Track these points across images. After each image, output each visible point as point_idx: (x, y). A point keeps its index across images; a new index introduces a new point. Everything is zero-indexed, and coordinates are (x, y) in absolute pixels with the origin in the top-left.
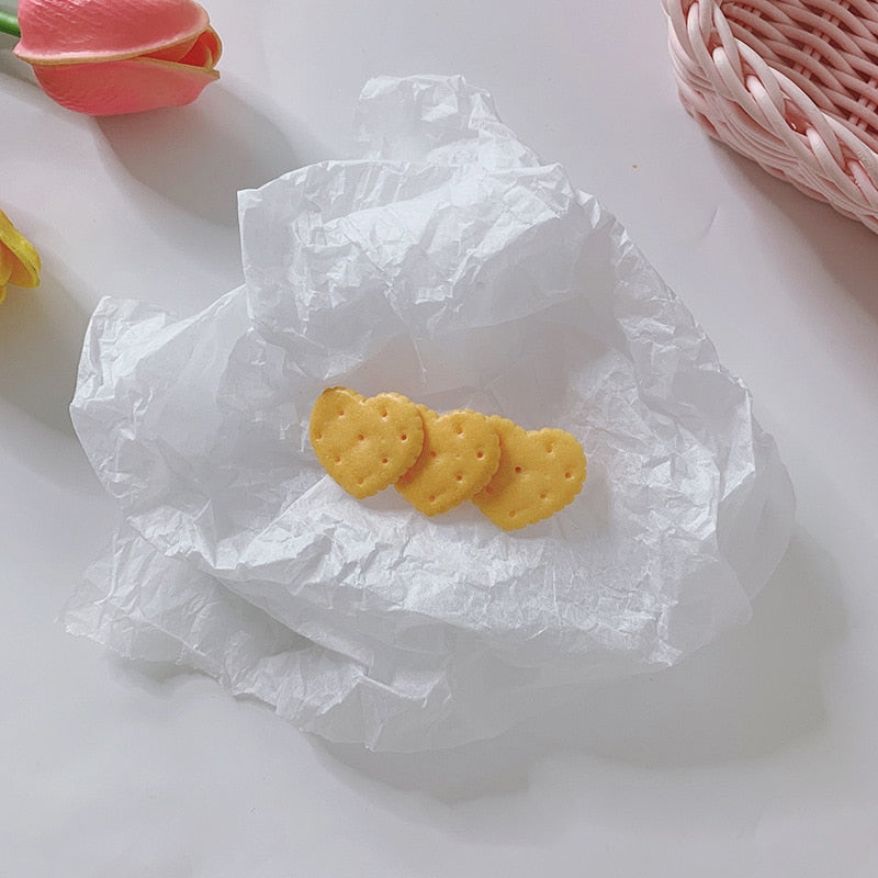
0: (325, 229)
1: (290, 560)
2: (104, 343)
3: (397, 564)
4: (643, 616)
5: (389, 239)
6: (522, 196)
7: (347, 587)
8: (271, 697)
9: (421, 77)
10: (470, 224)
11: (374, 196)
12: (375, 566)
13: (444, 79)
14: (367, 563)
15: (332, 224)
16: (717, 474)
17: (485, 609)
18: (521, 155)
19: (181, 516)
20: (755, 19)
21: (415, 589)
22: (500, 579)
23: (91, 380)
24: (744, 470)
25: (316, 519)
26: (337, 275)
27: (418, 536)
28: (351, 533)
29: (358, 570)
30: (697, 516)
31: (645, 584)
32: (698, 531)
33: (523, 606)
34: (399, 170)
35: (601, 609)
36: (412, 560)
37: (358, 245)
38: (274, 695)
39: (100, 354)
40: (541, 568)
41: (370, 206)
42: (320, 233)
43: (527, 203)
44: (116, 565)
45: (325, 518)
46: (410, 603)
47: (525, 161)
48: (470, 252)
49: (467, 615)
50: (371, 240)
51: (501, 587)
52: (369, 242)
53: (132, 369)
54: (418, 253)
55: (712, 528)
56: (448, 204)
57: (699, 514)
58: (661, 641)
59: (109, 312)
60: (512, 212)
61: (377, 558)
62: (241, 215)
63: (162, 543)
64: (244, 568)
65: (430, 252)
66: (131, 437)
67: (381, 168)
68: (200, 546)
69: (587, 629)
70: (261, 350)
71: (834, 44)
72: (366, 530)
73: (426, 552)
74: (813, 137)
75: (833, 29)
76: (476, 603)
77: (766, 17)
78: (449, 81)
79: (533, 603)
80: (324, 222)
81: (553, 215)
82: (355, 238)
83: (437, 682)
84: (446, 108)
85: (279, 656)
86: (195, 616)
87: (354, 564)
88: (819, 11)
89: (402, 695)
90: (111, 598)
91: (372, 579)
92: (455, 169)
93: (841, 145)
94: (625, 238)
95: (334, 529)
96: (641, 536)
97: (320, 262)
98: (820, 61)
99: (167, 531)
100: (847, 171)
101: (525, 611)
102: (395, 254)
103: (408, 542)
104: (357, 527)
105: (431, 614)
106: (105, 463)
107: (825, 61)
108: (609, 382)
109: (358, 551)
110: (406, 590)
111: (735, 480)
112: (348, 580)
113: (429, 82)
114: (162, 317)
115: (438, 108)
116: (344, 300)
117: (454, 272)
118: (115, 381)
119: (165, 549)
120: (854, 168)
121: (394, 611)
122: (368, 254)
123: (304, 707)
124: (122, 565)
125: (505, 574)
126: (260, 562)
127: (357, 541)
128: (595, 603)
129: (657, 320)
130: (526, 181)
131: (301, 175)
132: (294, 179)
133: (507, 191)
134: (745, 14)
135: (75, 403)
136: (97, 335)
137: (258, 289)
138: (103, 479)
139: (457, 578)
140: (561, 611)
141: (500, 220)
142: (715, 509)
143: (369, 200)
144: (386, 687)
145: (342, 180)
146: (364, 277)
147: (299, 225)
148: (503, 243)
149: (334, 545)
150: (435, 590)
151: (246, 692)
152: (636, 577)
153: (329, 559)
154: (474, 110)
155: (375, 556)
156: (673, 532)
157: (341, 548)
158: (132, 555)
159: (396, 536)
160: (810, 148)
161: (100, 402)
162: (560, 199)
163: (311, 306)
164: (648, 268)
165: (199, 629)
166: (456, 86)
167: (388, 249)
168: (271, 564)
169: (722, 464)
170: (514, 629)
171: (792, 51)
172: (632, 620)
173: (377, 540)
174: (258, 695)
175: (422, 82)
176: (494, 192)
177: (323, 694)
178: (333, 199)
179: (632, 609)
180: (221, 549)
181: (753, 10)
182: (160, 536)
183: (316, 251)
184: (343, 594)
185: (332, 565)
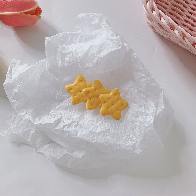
0: (65, 47)
1: (52, 123)
2: (13, 70)
3: (76, 126)
4: (133, 142)
5: (79, 51)
6: (110, 44)
7: (64, 131)
8: (45, 154)
9: (92, 14)
10: (98, 49)
11: (77, 41)
12: (71, 126)
13: (97, 14)
14: (69, 125)
15: (67, 47)
16: (155, 108)
17: (95, 138)
18: (111, 34)
19: (27, 111)
20: (164, 4)
21: (79, 132)
22: (99, 131)
23: (9, 78)
24: (161, 108)
25: (59, 114)
26: (67, 59)
27: (82, 120)
28: (66, 118)
29: (67, 127)
30: (149, 118)
31: (134, 134)
32: (149, 121)
33: (104, 138)
34: (84, 35)
35: (123, 140)
36: (80, 125)
37: (72, 52)
38: (46, 153)
39: (12, 72)
40: (109, 129)
41: (76, 43)
42: (64, 49)
43: (111, 45)
44: (12, 121)
45: (61, 114)
46: (78, 136)
47: (112, 35)
48: (98, 56)
49: (91, 139)
50: (75, 51)
51: (100, 133)
52: (75, 52)
53: (18, 75)
54: (86, 55)
55: (152, 121)
56: (93, 44)
57: (150, 117)
58: (137, 148)
59: (14, 63)
60: (108, 47)
61: (72, 124)
62: (46, 43)
63: (22, 117)
64: (40, 124)
65: (89, 55)
66: (16, 91)
67: (79, 34)
68: (31, 118)
69: (119, 144)
70: (48, 74)
71: (182, 10)
72: (70, 118)
73: (83, 124)
74: (176, 31)
75: (181, 6)
76: (94, 136)
77: (166, 4)
78: (98, 15)
79: (107, 137)
80: (65, 46)
81: (117, 49)
82: (72, 50)
83: (84, 153)
84: (97, 21)
85: (48, 144)
86: (29, 134)
87: (66, 125)
88: (178, 3)
89: (75, 156)
90: (11, 128)
91: (70, 129)
92: (97, 36)
93: (182, 33)
94: (134, 54)
95: (62, 117)
96: (135, 123)
97: (64, 55)
98: (178, 14)
99: (23, 114)
100: (184, 39)
101: (105, 139)
102: (80, 55)
103: (79, 121)
104: (68, 117)
105: (83, 138)
106: (10, 97)
107: (180, 14)
108: (130, 88)
109: (67, 122)
110: (77, 133)
111: (159, 110)
112: (64, 129)
113: (93, 15)
114: (26, 65)
115: (95, 21)
116: (68, 64)
117: (94, 60)
118: (14, 78)
119: (23, 118)
120: (185, 38)
121: (74, 137)
122: (74, 54)
123: (53, 158)
124: (14, 121)
125: (101, 130)
126: (44, 123)
127: (67, 120)
128: (122, 138)
129: (141, 73)
130: (111, 40)
131: (60, 35)
132: (59, 35)
133: (107, 42)
134: (161, 3)
135: (5, 83)
136: (11, 68)
137: (49, 60)
138: (10, 101)
139: (89, 130)
140: (113, 140)
141: (105, 49)
142: (153, 116)
143: (76, 41)
144: (72, 154)
145: (70, 36)
146: (73, 59)
147: (59, 46)
148: (105, 55)
149: (62, 121)
150: (84, 133)
151: (40, 152)
152: (132, 133)
153: (61, 124)
154: (103, 22)
155: (71, 124)
156: (143, 121)
157: (63, 121)
158: (16, 118)
159: (77, 119)
160: (175, 34)
161: (10, 83)
162: (119, 45)
163: (61, 65)
164: (139, 61)
165: (30, 137)
166: (99, 16)
167: (79, 54)
168: (47, 124)
169: (157, 106)
170: (101, 143)
171: (172, 12)
172: (130, 143)
173: (72, 120)
174: (42, 153)
175: (92, 15)
176: (104, 42)
177: (58, 155)
178: (68, 40)
179: (131, 140)
180: (36, 119)
181: (163, 2)
182: (22, 115)
183: (63, 53)
184: (63, 132)
185: (61, 125)
